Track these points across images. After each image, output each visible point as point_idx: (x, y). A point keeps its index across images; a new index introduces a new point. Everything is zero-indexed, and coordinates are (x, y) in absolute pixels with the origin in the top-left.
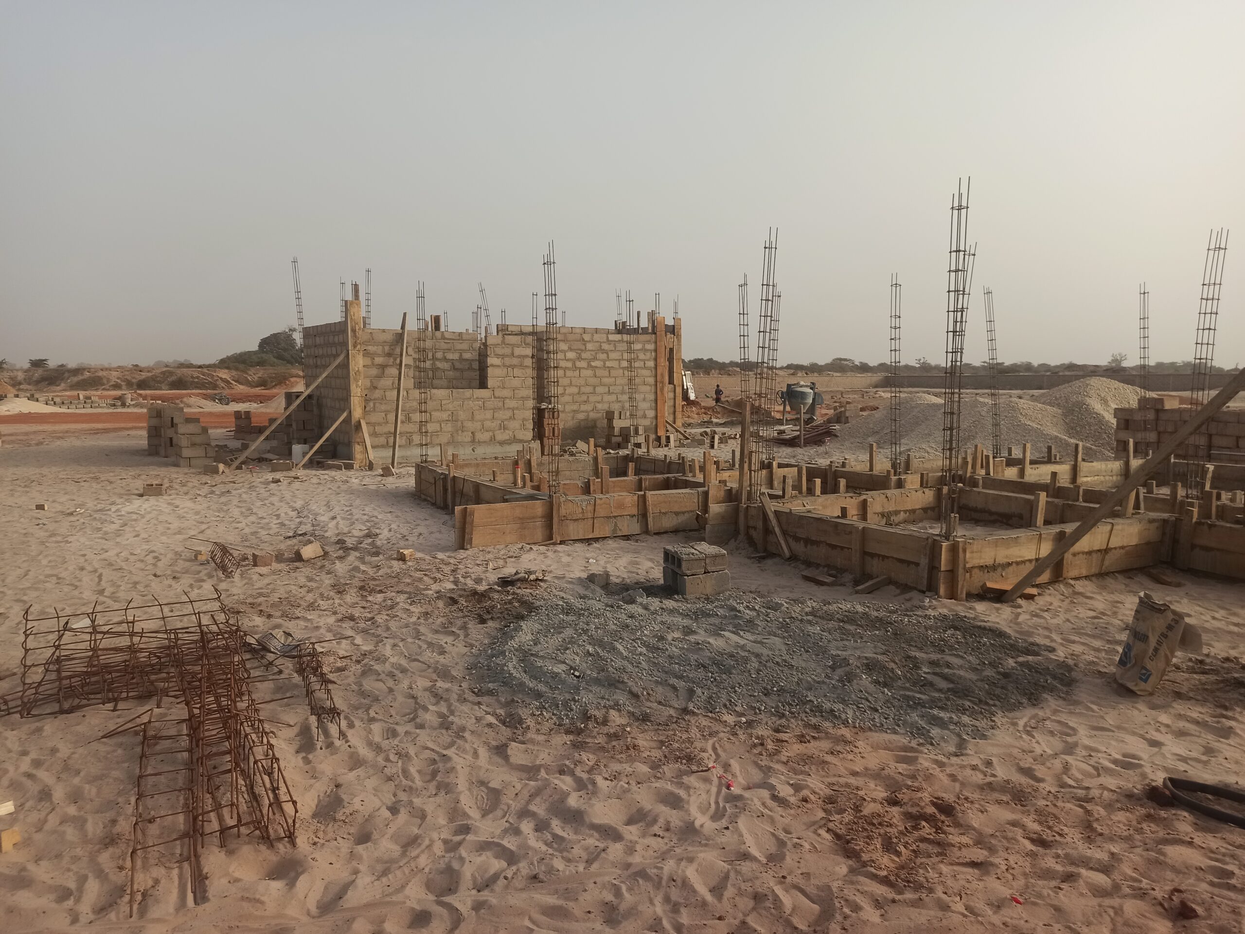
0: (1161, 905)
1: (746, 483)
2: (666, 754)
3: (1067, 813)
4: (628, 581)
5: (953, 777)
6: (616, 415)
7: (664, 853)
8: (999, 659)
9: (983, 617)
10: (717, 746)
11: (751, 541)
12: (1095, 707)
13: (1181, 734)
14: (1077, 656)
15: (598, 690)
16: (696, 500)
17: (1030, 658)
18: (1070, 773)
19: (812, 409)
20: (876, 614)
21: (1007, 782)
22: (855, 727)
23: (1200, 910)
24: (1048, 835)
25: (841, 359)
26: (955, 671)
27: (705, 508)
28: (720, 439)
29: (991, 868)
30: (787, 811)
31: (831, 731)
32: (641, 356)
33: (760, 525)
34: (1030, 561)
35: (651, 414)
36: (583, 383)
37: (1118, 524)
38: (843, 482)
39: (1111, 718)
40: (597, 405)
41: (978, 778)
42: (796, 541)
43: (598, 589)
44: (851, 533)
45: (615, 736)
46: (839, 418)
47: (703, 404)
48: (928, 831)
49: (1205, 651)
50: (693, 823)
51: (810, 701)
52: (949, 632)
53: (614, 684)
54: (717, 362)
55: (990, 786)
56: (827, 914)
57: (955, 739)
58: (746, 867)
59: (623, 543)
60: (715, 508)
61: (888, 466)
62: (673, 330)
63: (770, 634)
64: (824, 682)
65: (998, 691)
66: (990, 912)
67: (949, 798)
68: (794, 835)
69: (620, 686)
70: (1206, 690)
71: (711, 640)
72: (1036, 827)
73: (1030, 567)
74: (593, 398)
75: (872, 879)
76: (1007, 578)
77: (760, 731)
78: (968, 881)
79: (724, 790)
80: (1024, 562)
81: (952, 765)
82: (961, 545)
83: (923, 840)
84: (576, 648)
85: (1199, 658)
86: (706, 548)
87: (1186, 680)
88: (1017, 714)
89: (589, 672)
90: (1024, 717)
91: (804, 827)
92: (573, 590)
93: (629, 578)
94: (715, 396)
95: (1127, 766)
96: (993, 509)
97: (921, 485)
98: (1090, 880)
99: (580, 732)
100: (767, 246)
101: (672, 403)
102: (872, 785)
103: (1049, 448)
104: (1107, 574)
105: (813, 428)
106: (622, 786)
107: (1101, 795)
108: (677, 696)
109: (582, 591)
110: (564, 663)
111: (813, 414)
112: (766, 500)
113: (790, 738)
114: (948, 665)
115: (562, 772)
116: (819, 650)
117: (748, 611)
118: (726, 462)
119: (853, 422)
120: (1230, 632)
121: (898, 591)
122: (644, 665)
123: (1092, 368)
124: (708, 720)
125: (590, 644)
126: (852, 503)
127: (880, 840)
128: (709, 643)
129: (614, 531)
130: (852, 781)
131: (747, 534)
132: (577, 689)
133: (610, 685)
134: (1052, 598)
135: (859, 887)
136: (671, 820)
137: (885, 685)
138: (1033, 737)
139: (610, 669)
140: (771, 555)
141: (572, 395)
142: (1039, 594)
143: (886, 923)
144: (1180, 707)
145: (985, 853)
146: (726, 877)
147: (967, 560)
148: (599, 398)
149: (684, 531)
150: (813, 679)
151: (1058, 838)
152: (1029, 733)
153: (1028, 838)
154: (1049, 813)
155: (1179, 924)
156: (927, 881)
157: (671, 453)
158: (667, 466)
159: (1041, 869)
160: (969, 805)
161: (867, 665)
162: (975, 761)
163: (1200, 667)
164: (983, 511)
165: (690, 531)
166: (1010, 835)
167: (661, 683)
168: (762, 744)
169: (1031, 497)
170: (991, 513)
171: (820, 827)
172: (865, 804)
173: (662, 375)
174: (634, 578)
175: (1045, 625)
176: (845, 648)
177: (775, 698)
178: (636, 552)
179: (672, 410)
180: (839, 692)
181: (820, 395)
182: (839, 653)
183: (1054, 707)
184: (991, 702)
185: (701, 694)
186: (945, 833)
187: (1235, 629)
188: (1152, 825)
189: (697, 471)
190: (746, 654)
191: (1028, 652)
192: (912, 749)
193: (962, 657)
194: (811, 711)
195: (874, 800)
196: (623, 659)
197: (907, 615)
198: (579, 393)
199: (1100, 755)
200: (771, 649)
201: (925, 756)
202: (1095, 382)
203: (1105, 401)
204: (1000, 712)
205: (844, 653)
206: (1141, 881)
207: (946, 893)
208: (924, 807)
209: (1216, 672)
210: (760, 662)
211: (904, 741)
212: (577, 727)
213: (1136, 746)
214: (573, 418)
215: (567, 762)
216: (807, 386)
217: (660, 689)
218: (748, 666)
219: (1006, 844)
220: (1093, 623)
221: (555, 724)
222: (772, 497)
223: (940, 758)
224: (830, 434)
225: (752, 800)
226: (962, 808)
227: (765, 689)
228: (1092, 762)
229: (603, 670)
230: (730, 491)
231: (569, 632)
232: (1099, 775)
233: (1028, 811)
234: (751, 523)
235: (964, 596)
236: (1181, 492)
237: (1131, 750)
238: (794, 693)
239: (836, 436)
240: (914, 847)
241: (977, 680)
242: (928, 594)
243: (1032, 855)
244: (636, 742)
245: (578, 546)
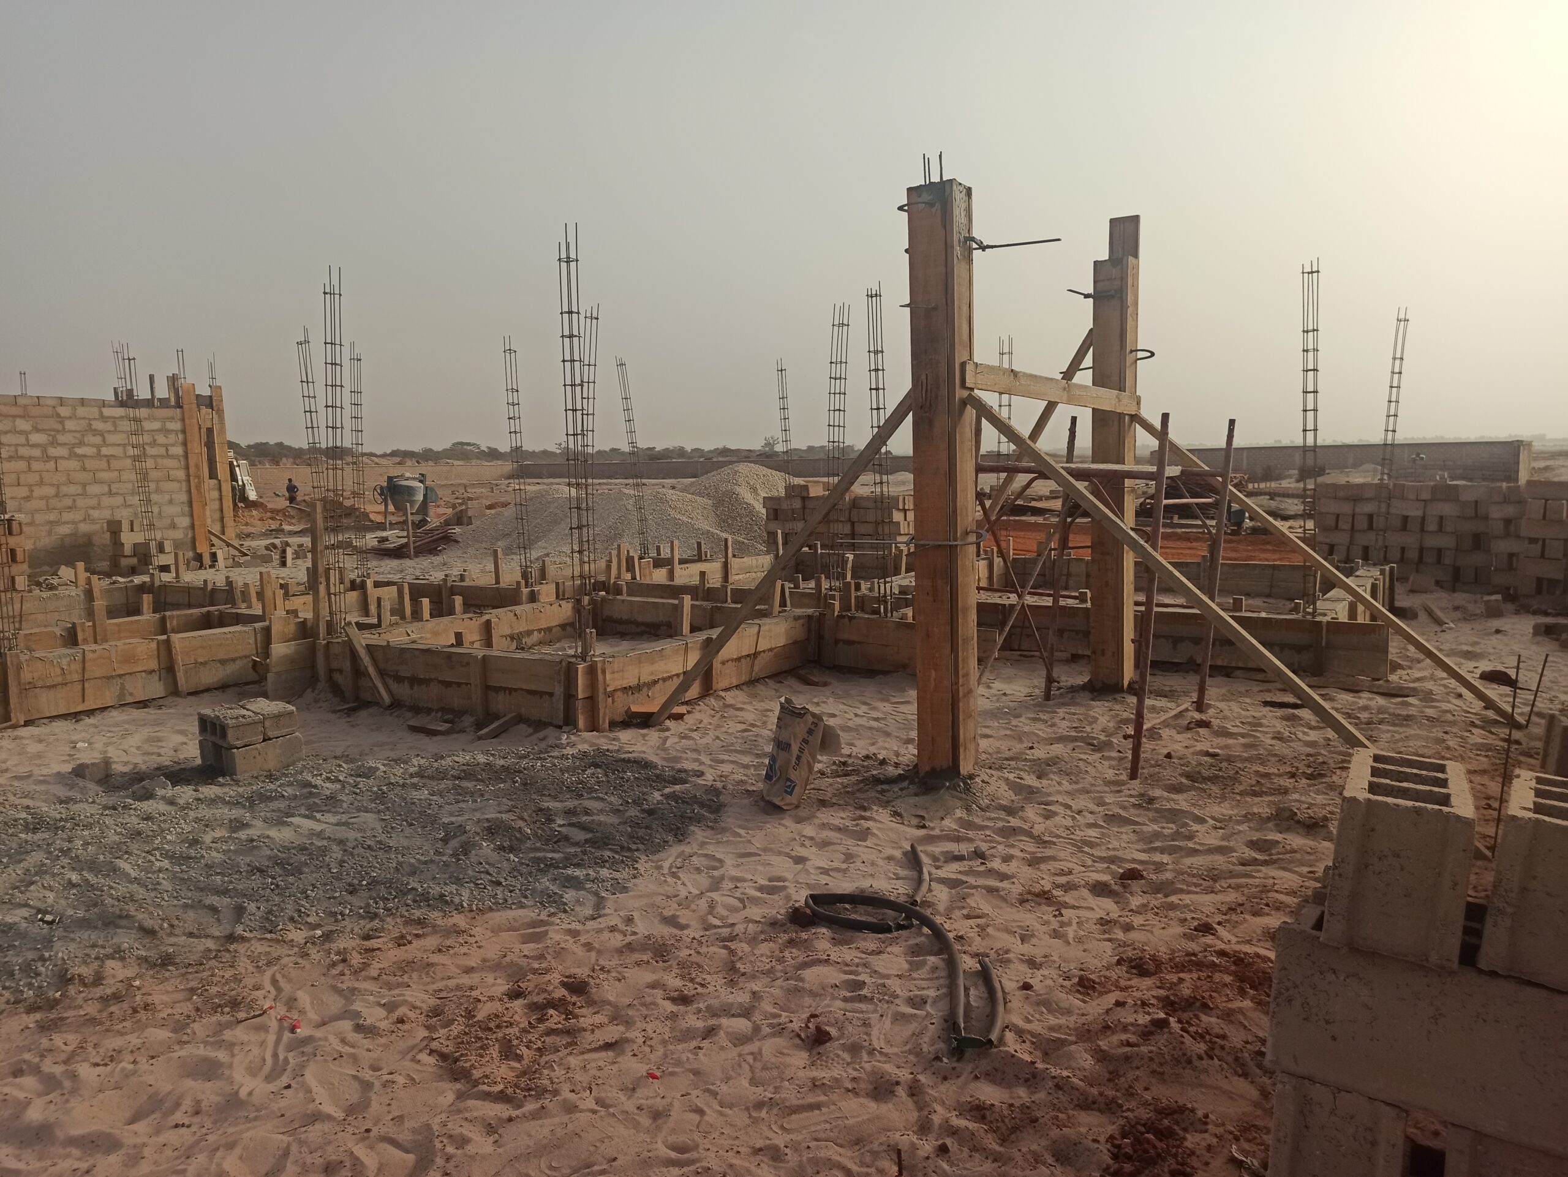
0: (799, 1036)
1: (325, 613)
2: (199, 1005)
3: (711, 958)
4: (144, 767)
5: (588, 947)
6: (125, 526)
7: (191, 1147)
8: (644, 794)
9: (628, 748)
10: (278, 977)
11: (336, 689)
12: (742, 832)
13: (825, 844)
14: (726, 777)
15: (86, 935)
16: (252, 641)
17: (677, 787)
18: (715, 912)
19: (424, 508)
20: (502, 762)
21: (648, 937)
22: (472, 911)
23: (833, 1032)
24: (689, 990)
25: (462, 444)
26: (595, 817)
27: (266, 653)
28: (296, 552)
29: (626, 1045)
30: (376, 1042)
31: (439, 922)
32: (161, 439)
33: (347, 665)
34: (678, 675)
35: (185, 522)
36: (63, 479)
37: (765, 624)
38: (458, 600)
39: (758, 840)
40: (91, 512)
41: (617, 940)
42: (398, 682)
43: (91, 786)
44: (468, 664)
45: (117, 997)
46: (460, 519)
47: (269, 506)
48: (556, 1019)
49: (846, 751)
50: (237, 1093)
51: (413, 889)
52: (589, 772)
53: (112, 922)
54: (290, 448)
55: (630, 947)
56: (424, 1162)
57: (592, 899)
58: (314, 1133)
59: (137, 714)
60: (280, 649)
61: (518, 577)
62: (210, 402)
63: (359, 811)
64: (432, 861)
65: (641, 832)
66: (623, 1099)
67: (582, 972)
68: (385, 1071)
69: (123, 922)
70: (848, 792)
71: (273, 833)
72: (678, 983)
73: (677, 682)
74: (81, 503)
75: (484, 1100)
76: (654, 699)
77: (341, 943)
78: (600, 1069)
79: (287, 1035)
80: (671, 677)
81: (588, 932)
82: (599, 665)
83: (550, 1032)
84: (48, 880)
85: (842, 760)
86: (263, 706)
87: (829, 785)
88: (662, 855)
89: (70, 912)
90: (670, 857)
91: (398, 1057)
92: (47, 792)
93: (145, 762)
94: (287, 495)
95: (771, 890)
96: (640, 620)
97: (557, 597)
98: (730, 1030)
99: (53, 1004)
100: (328, 290)
101: (216, 505)
102: (490, 979)
103: (699, 544)
104: (757, 680)
105: (426, 532)
106: (123, 1069)
107: (746, 929)
108: (218, 920)
109: (62, 792)
110: (26, 905)
111: (426, 514)
112: (354, 632)
113: (385, 943)
114: (587, 812)
115: (17, 1073)
116: (426, 819)
117: (328, 785)
118: (299, 584)
119: (476, 523)
120: (871, 728)
121: (530, 730)
122: (166, 885)
123: (746, 454)
124: (266, 944)
125: (74, 869)
126: (469, 626)
127: (497, 1046)
128: (268, 837)
129: (121, 695)
130: (466, 980)
131: (330, 679)
132: (48, 942)
133: (106, 925)
134: (702, 715)
135: (467, 1115)
136: (201, 1097)
137: (511, 850)
138: (679, 878)
139: (108, 901)
140: (362, 704)
141: (47, 498)
142: (689, 712)
143: (500, 1150)
144: (824, 816)
145: (621, 1028)
146: (286, 1153)
147: (608, 682)
148: (94, 502)
149: (236, 685)
150: (418, 860)
151: (700, 990)
152: (674, 875)
153: (668, 999)
154: (692, 964)
155: (814, 1052)
156: (552, 1083)
157: (216, 577)
158: (210, 595)
159: (682, 1031)
160: (605, 975)
161: (489, 829)
162: (615, 921)
163: (843, 769)
164: (628, 622)
165: (247, 684)
166: (648, 999)
167: (192, 907)
168: (344, 961)
169: (676, 602)
170: (637, 624)
171: (421, 1051)
172: (480, 1006)
173: (197, 466)
174: (154, 761)
175: (694, 747)
176: (461, 812)
177: (364, 894)
178: (157, 723)
179: (217, 515)
180: (451, 869)
181: (432, 490)
182: (453, 819)
183: (701, 839)
184: (634, 847)
185: (254, 910)
186: (576, 1017)
187: (875, 724)
188: (794, 950)
189: (254, 599)
190: (325, 843)
191: (675, 781)
192: (542, 923)
193: (602, 799)
194: (415, 901)
195: (491, 999)
196: (131, 882)
197: (540, 759)
198: (57, 495)
199: (746, 884)
200: (360, 830)
201: (557, 927)
202: (743, 468)
203: (754, 490)
204: (643, 857)
205: (460, 818)
206: (780, 1016)
207: (573, 1091)
208: (553, 991)
209: (856, 772)
210: (345, 851)
211: (532, 914)
212: (48, 999)
213: (782, 866)
214: (50, 533)
215: (27, 1056)
216: (414, 479)
217: (191, 914)
218: (327, 859)
219: (644, 1011)
220: (743, 738)
221: (8, 1002)
222: (361, 626)
223: (573, 926)
224: (447, 539)
225: (326, 1039)
226: (597, 981)
227: (350, 885)
228: (738, 895)
229: (95, 905)
230: (304, 623)
231: (36, 857)
232: (745, 907)
233: (671, 966)
234: (335, 665)
235: (607, 725)
236: (825, 585)
237: (775, 871)
238: (391, 883)
239: (457, 542)
240: (540, 1045)
241: (620, 823)
242: (565, 728)
243: (673, 1016)
244: (149, 999)
245: (59, 726)
